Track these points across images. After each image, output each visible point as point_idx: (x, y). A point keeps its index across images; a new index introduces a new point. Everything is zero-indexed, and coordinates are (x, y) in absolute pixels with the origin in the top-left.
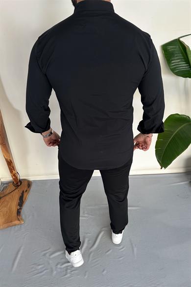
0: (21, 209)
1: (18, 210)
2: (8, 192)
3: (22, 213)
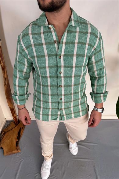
0: (18, 141)
1: (17, 142)
2: (10, 128)
3: (19, 144)
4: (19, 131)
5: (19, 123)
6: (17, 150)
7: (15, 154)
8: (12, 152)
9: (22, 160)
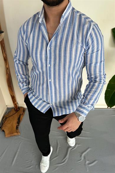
2: (11, 114)
3: (19, 128)
4: (19, 117)
5: (19, 110)
6: (17, 133)
8: (12, 135)
9: (22, 141)
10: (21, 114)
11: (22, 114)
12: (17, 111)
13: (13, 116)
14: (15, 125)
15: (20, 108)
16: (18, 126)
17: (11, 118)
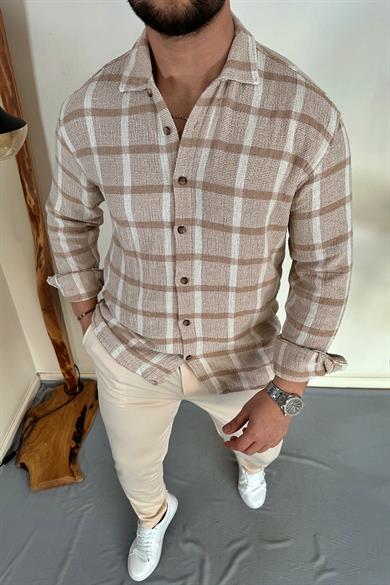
0: (78, 447)
1: (72, 449)
2: (53, 406)
3: (80, 457)
4: (79, 415)
5: (81, 390)
6: (73, 475)
7: (66, 488)
8: (53, 481)
9: (87, 506)
10: (88, 407)
11: (92, 406)
12: (75, 394)
13: (61, 410)
14: (65, 445)
15: (85, 383)
16: (76, 451)
17: (51, 420)
